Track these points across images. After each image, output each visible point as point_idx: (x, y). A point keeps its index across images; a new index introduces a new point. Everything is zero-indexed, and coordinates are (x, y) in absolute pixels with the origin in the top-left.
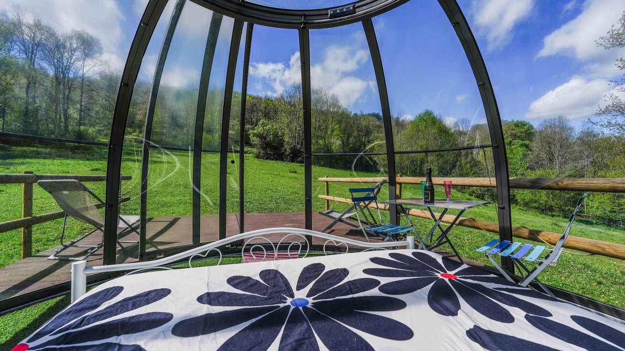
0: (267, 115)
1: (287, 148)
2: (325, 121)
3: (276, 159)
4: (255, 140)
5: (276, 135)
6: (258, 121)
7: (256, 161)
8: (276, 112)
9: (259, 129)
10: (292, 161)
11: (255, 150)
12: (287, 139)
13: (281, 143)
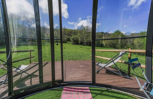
0: (74, 34)
1: (79, 42)
2: (89, 34)
3: (77, 44)
4: (72, 40)
5: (77, 39)
6: (72, 35)
7: (72, 45)
8: (76, 33)
9: (72, 37)
10: (81, 45)
11: (72, 42)
12: (79, 39)
13: (78, 40)
